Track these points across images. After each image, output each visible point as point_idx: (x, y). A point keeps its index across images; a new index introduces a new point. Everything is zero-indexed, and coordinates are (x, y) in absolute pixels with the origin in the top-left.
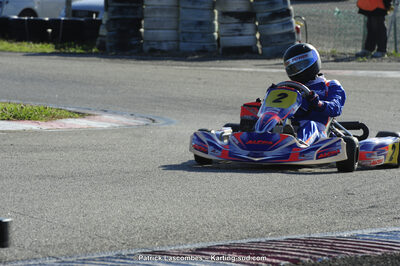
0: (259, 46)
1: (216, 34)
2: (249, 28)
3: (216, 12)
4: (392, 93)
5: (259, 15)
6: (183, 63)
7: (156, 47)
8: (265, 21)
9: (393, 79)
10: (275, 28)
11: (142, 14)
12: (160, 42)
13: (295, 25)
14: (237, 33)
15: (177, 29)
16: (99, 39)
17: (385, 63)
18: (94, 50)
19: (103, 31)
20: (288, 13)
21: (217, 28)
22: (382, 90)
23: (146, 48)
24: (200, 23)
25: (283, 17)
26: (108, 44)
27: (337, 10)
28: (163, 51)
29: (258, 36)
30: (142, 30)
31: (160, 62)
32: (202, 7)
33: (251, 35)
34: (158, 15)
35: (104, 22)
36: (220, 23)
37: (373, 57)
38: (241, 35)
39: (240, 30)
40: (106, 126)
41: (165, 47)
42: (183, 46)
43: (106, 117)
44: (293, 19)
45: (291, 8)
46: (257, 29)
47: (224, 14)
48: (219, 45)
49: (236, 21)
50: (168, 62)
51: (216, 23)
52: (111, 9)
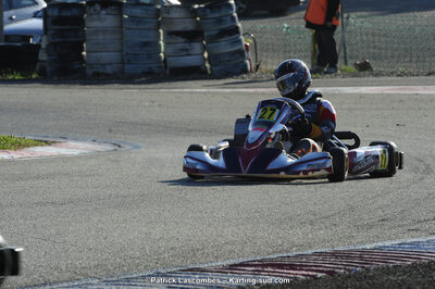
0: (207, 65)
1: (162, 55)
2: (197, 47)
3: (161, 31)
4: (355, 109)
5: (206, 34)
6: (131, 86)
7: (100, 71)
8: (213, 39)
9: (351, 95)
10: (224, 47)
11: (84, 36)
12: (103, 65)
13: (244, 43)
14: (184, 53)
15: (121, 51)
16: (39, 64)
17: (339, 79)
18: (34, 76)
19: (43, 56)
20: (236, 30)
21: (163, 48)
22: (344, 106)
23: (89, 72)
24: (146, 44)
25: (231, 35)
26: (48, 69)
27: (286, 25)
28: (108, 75)
29: (206, 55)
30: (84, 53)
31: (107, 86)
32: (147, 27)
33: (200, 54)
34: (101, 37)
35: (43, 46)
36: (166, 44)
37: (326, 73)
38: (188, 55)
39: (187, 50)
40: (76, 152)
41: (109, 70)
42: (128, 68)
43: (72, 143)
44: (242, 37)
45: (239, 25)
46: (204, 48)
47: (170, 34)
48: (166, 67)
49: (183, 40)
50: (116, 85)
51: (161, 42)
52: (50, 32)
